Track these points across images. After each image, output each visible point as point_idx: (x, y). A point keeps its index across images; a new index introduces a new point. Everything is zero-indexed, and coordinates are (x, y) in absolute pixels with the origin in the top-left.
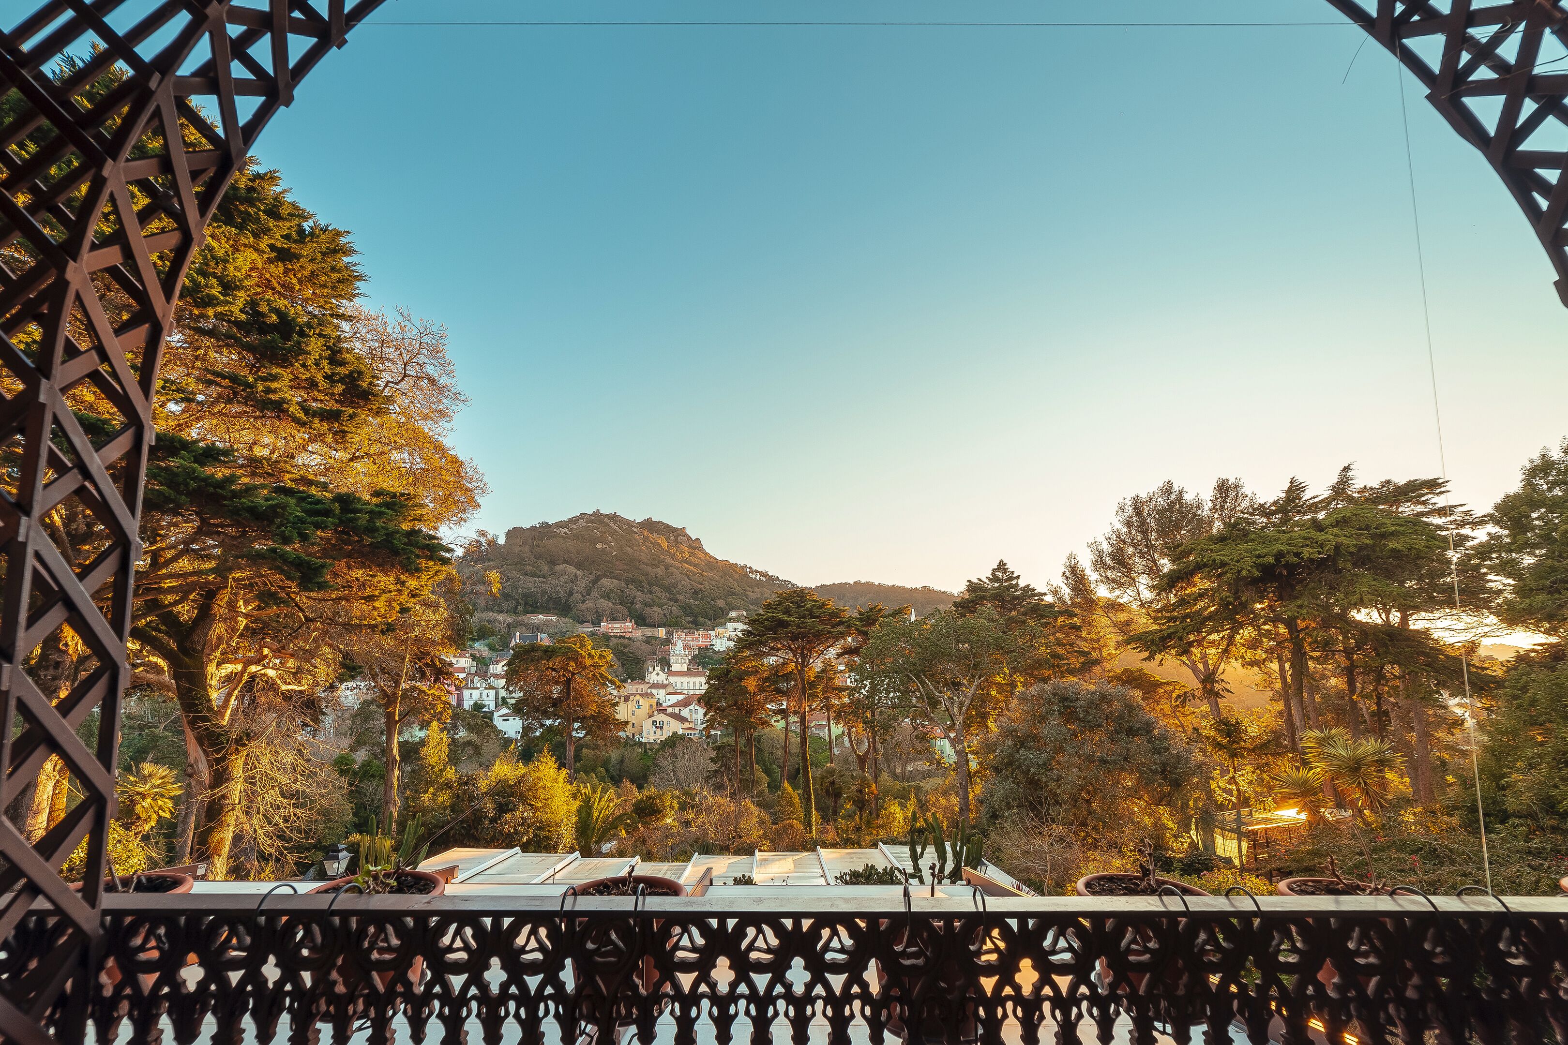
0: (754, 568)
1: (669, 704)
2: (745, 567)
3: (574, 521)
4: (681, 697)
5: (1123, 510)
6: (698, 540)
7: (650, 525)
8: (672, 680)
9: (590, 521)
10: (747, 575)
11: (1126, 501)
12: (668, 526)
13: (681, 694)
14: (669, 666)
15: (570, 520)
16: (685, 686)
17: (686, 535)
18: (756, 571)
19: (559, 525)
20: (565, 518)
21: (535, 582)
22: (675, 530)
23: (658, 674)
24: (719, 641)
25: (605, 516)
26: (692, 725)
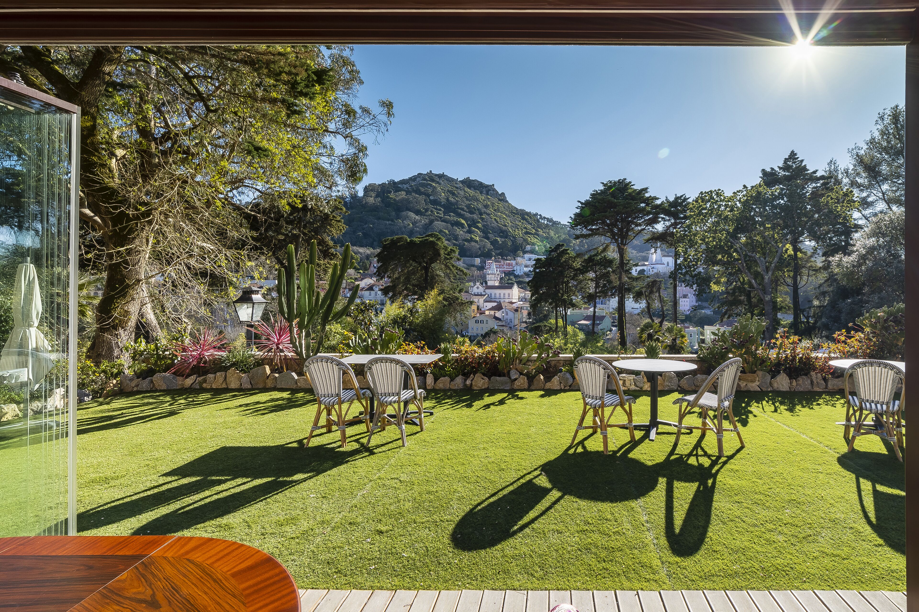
0: (543, 215)
1: (487, 308)
2: (536, 214)
3: (413, 179)
4: (495, 304)
5: (882, 118)
6: (503, 194)
7: (468, 183)
8: (488, 291)
9: (425, 179)
10: (538, 221)
11: (886, 111)
12: (481, 184)
13: (495, 302)
14: (486, 283)
15: (410, 179)
16: (498, 296)
17: (494, 190)
18: (545, 218)
19: (403, 182)
20: (406, 177)
21: (386, 224)
22: (487, 186)
23: (478, 288)
24: (518, 268)
25: (436, 175)
26: (503, 323)
